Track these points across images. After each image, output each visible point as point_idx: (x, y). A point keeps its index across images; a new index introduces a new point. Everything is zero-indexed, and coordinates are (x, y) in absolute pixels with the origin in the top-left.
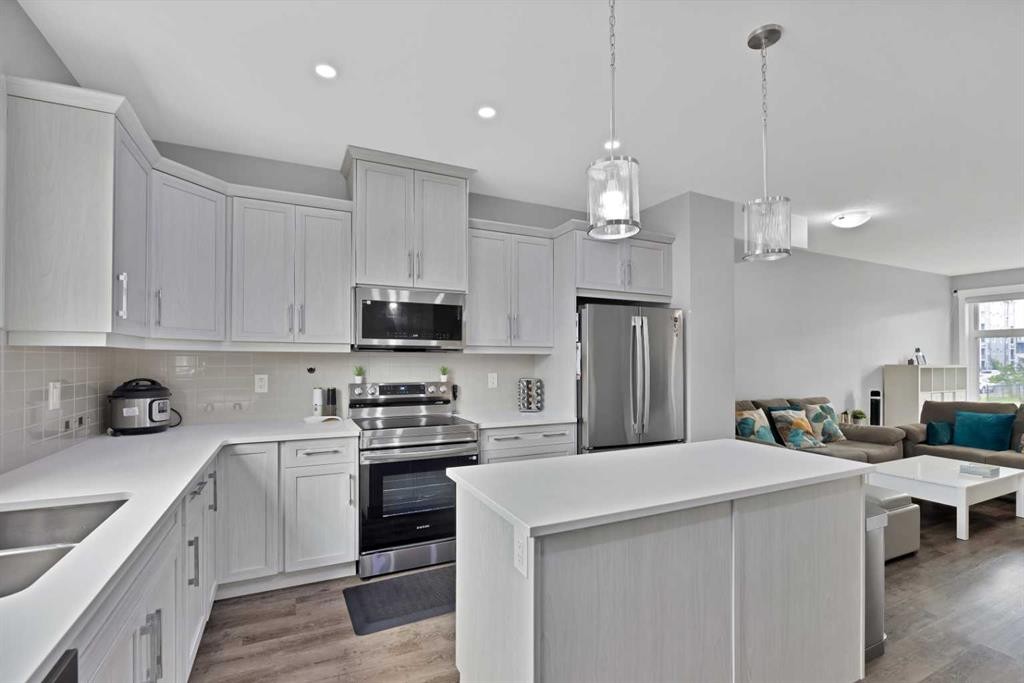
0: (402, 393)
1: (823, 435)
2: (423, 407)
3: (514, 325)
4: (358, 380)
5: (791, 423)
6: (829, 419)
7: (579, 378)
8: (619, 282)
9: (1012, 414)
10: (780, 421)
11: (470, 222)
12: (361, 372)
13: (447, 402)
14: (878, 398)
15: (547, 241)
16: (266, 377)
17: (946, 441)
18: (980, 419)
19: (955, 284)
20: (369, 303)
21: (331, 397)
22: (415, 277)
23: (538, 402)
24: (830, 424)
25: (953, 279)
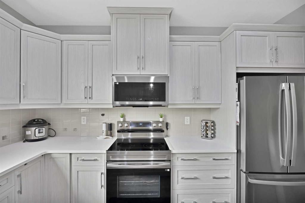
0: (141, 126)
2: (152, 134)
3: (197, 92)
4: (122, 120)
7: (238, 124)
8: (268, 61)
11: (170, 37)
12: (123, 116)
13: (163, 131)
15: (217, 44)
16: (85, 117)
20: (118, 83)
21: (110, 127)
22: (141, 68)
23: (212, 134)
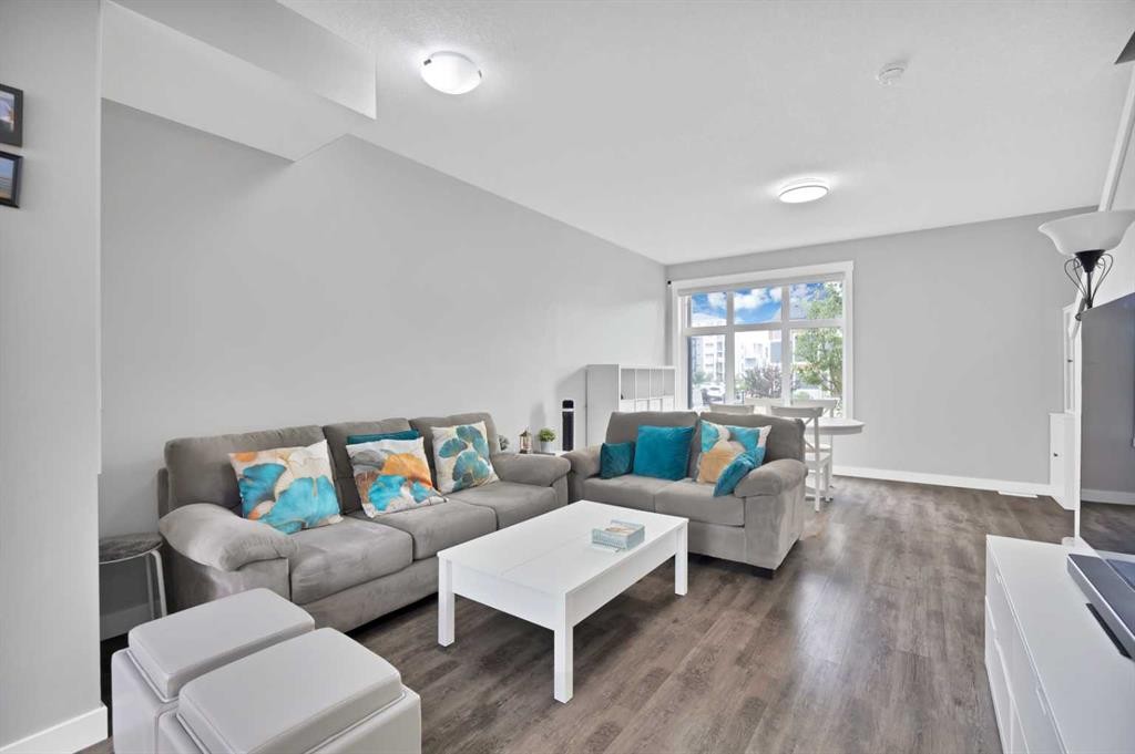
1: (455, 478)
5: (380, 466)
6: (471, 448)
9: (692, 426)
10: (360, 463)
14: (571, 410)
17: (623, 471)
18: (660, 435)
19: (669, 274)
24: (469, 457)
25: (667, 268)
